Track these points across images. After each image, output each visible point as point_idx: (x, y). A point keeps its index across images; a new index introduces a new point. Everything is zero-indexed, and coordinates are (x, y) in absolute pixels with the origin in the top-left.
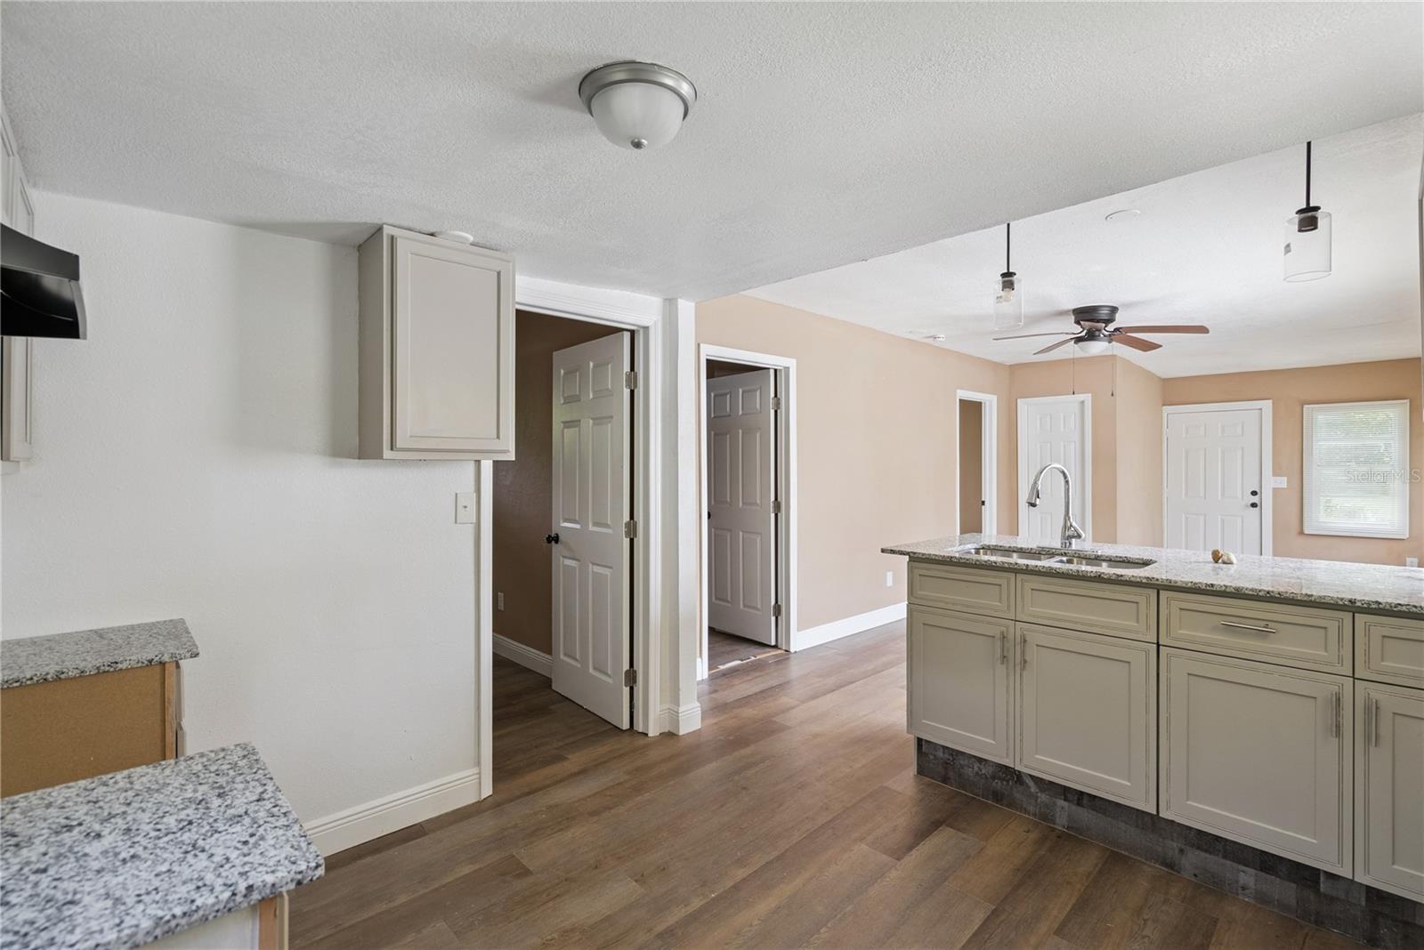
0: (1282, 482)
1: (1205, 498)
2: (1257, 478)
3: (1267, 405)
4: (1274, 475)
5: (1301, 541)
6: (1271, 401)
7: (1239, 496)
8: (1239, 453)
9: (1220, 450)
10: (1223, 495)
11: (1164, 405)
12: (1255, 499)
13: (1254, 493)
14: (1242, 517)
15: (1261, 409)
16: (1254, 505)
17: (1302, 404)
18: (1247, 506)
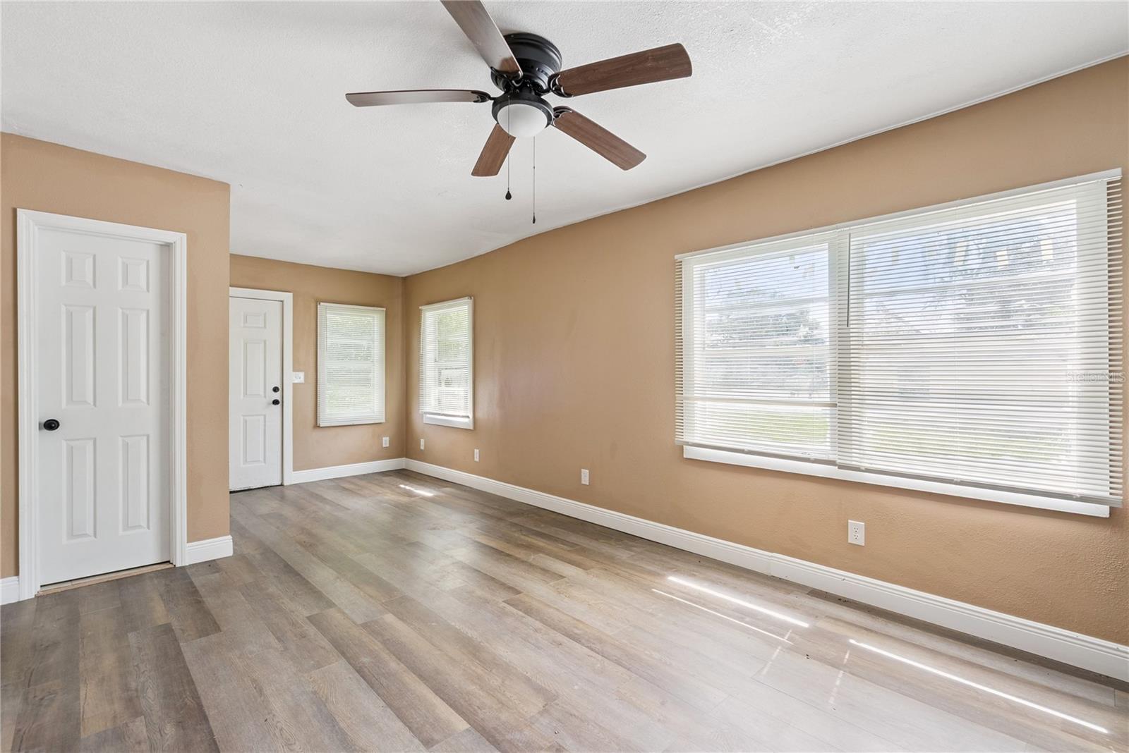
0: (300, 378)
2: (279, 375)
3: (288, 297)
4: (293, 372)
5: (318, 433)
6: (291, 294)
7: (262, 393)
8: (262, 345)
9: (242, 341)
10: (246, 393)
12: (277, 396)
13: (276, 390)
14: (265, 416)
15: (283, 301)
16: (276, 402)
17: (318, 302)
18: (269, 404)
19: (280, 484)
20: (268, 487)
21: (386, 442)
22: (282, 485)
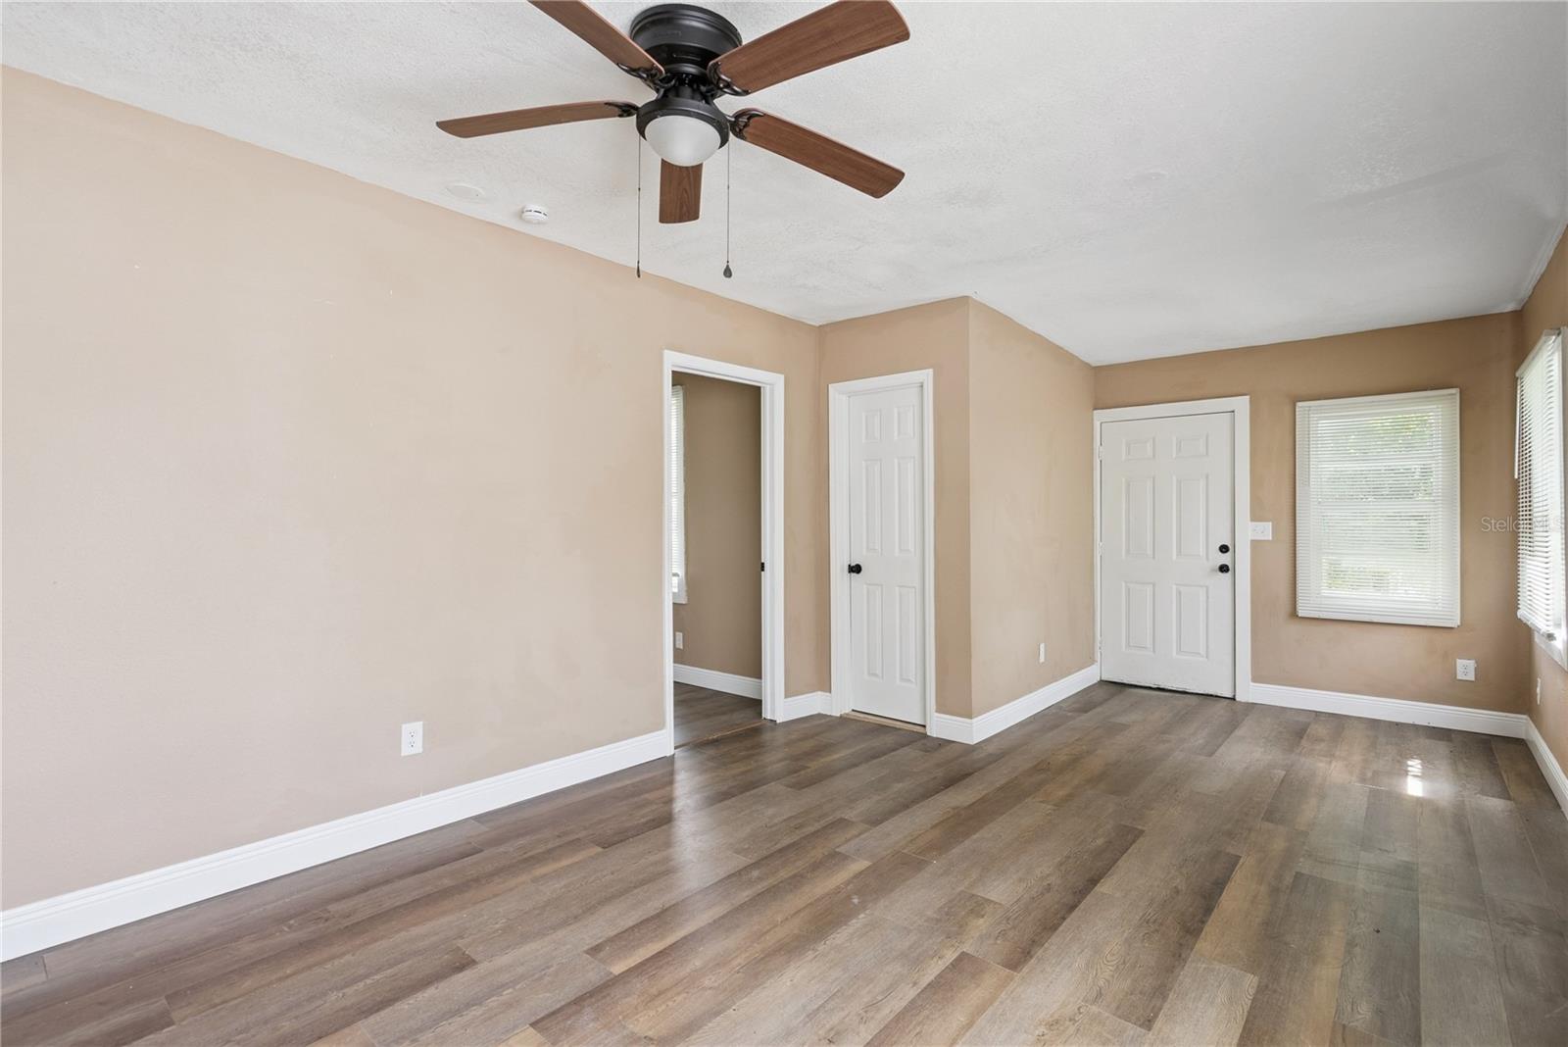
0: (1265, 531)
1: (1154, 557)
2: (1228, 524)
3: (1242, 404)
4: (1252, 520)
5: (1294, 628)
6: (1248, 397)
7: (1202, 552)
8: (1202, 483)
9: (1174, 478)
10: (1179, 552)
11: (1095, 409)
12: (1225, 559)
13: (1224, 549)
14: (1207, 588)
15: (1233, 411)
16: (1224, 569)
17: (1295, 400)
18: (1213, 570)
19: (1230, 696)
20: (1211, 696)
21: (1465, 669)
22: (1234, 699)
